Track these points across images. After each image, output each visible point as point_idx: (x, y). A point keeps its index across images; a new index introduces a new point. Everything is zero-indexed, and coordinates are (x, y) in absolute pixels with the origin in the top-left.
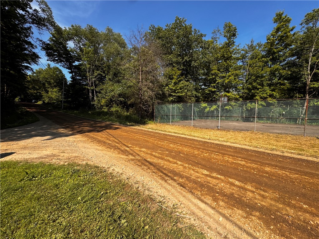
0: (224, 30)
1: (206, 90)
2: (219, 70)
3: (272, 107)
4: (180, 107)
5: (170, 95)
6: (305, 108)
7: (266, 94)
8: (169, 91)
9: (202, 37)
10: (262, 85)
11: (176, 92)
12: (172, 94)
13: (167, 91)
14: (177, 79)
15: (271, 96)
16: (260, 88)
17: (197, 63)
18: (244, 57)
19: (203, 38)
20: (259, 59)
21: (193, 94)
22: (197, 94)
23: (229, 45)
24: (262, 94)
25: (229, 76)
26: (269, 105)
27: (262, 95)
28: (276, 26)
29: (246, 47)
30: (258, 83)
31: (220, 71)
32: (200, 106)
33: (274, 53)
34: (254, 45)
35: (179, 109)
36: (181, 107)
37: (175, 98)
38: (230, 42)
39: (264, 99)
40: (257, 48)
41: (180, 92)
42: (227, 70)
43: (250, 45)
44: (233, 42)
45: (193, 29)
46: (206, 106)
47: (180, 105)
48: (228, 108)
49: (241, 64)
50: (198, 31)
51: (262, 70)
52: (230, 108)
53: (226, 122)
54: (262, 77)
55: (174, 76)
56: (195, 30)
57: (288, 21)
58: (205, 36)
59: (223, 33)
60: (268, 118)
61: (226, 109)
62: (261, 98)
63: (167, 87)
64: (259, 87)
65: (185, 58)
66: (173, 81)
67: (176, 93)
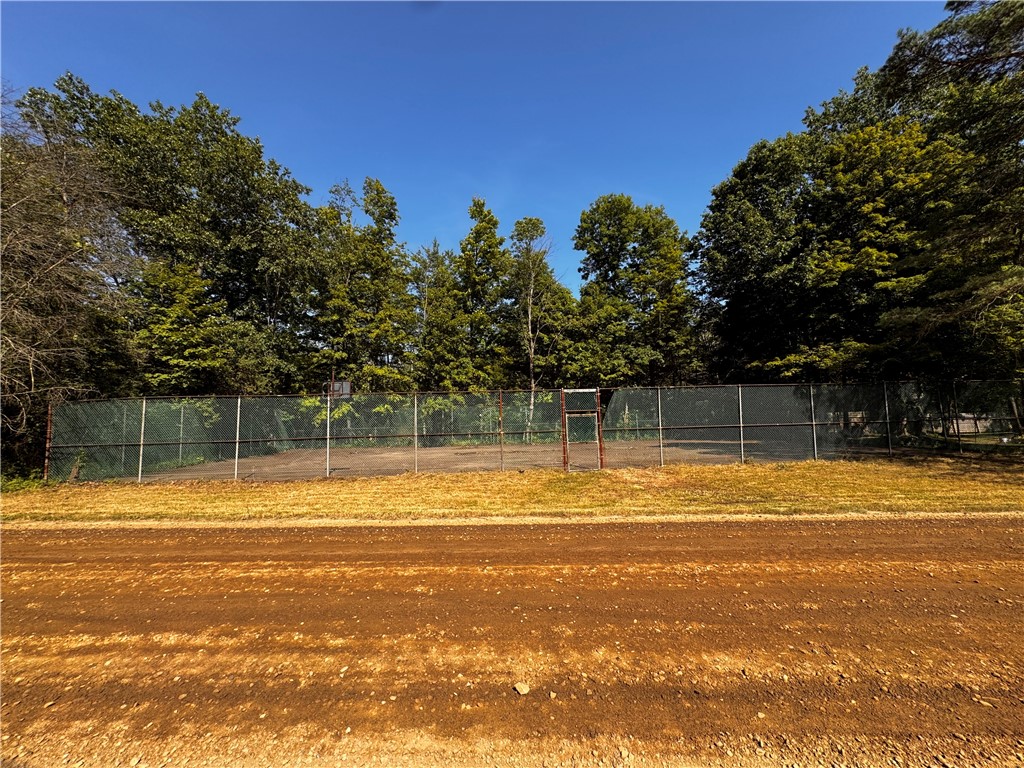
0: (365, 194)
1: (315, 357)
2: (353, 300)
3: (481, 406)
4: (207, 411)
5: (158, 365)
6: (532, 407)
7: (466, 374)
8: (150, 348)
9: (300, 192)
10: (458, 354)
11: (186, 353)
12: (164, 358)
13: (140, 346)
14: (191, 307)
15: (477, 380)
16: (453, 361)
17: (277, 264)
18: (418, 277)
19: (302, 198)
20: (448, 290)
21: (263, 363)
22: (283, 364)
23: (379, 237)
24: (457, 374)
25: (382, 321)
26: (473, 401)
27: (456, 377)
28: (474, 224)
29: (424, 256)
30: (445, 347)
31: (356, 303)
32: (299, 404)
33: (475, 283)
34: (440, 254)
35: (202, 419)
36: (210, 409)
37: (181, 376)
38: (380, 232)
39: (462, 387)
40: (447, 262)
41: (205, 355)
42: (376, 302)
43: (432, 251)
44: (391, 234)
45: (265, 160)
46: (318, 403)
47: (206, 405)
48: (382, 410)
49: (415, 293)
50: (282, 169)
51: (453, 317)
52: (387, 410)
53: (378, 450)
54: (453, 332)
55: (177, 295)
56: (272, 163)
57: (495, 224)
58: (307, 193)
59: (362, 203)
60: (477, 435)
61: (378, 414)
62: (455, 384)
63: (143, 333)
64: (449, 356)
65: (236, 240)
66: (175, 312)
67: (186, 359)
